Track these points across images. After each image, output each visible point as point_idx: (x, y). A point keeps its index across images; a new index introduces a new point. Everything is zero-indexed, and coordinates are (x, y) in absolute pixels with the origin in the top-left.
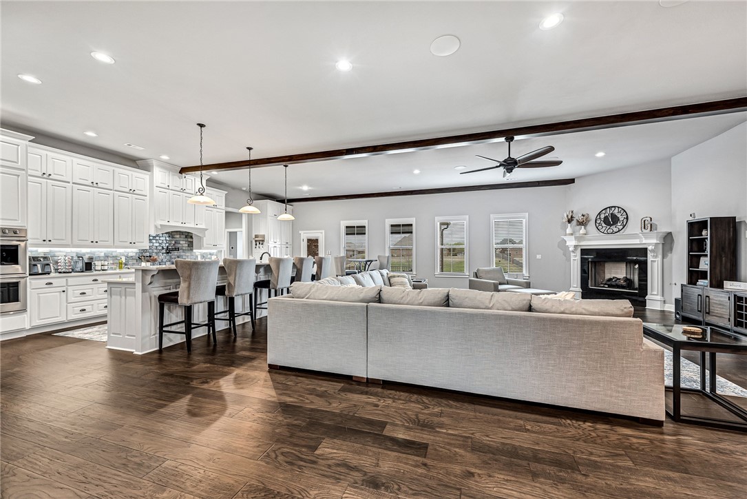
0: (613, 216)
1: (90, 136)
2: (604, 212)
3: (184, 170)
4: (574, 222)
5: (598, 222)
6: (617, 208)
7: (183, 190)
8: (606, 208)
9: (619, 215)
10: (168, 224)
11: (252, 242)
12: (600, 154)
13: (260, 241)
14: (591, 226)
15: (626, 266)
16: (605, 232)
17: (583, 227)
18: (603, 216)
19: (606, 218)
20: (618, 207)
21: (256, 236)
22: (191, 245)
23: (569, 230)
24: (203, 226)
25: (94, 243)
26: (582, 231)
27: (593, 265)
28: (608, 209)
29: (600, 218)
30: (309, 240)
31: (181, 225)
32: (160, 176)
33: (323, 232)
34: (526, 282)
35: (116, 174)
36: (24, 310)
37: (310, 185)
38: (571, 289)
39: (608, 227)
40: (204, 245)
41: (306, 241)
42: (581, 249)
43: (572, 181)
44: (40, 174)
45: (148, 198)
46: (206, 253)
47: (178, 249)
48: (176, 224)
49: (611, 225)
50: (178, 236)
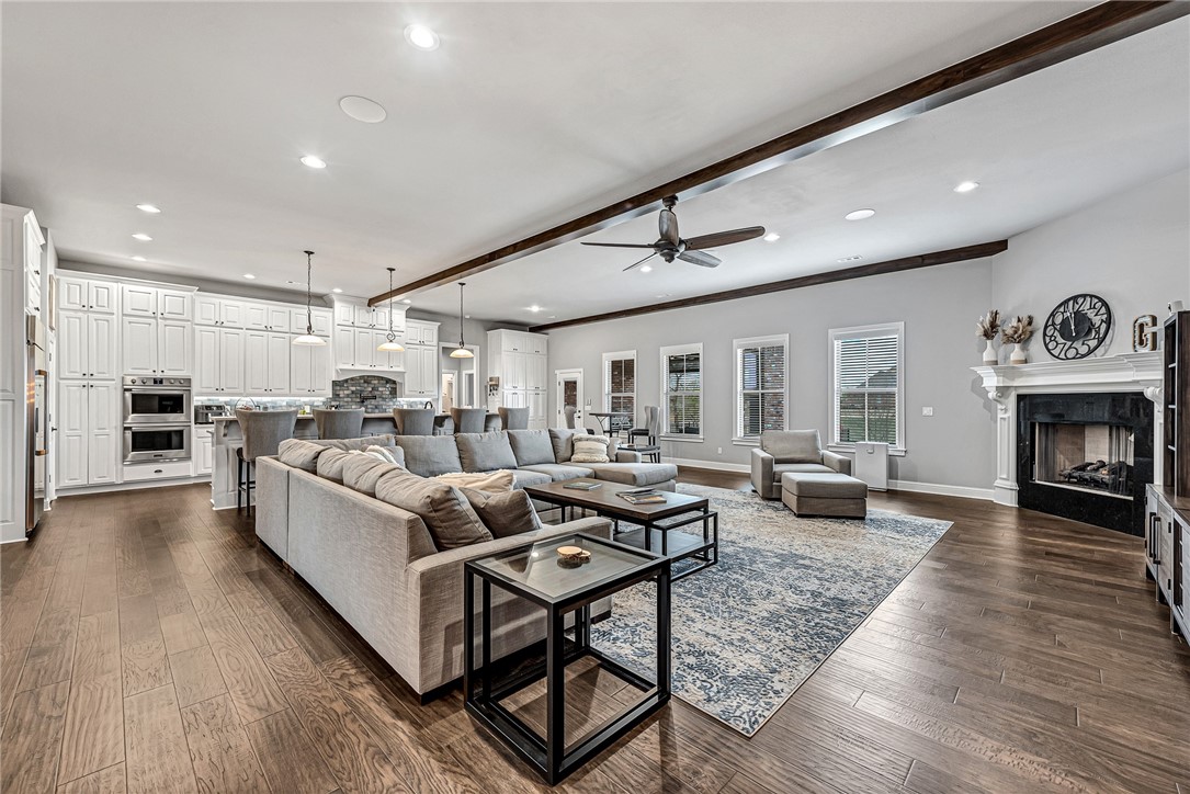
0: (1080, 317)
1: (249, 277)
2: (1062, 309)
3: (372, 302)
4: (999, 337)
5: (1049, 333)
6: (1088, 299)
7: (372, 327)
8: (1067, 302)
9: (1091, 314)
10: (352, 368)
11: (486, 387)
12: (966, 187)
13: (494, 386)
14: (1037, 344)
15: (1110, 435)
16: (1062, 356)
17: (1017, 346)
18: (1059, 319)
19: (1065, 322)
20: (1091, 296)
21: (491, 379)
22: (394, 393)
23: (988, 355)
24: (401, 369)
25: (268, 392)
26: (1016, 352)
27: (1043, 430)
28: (1071, 302)
29: (1053, 324)
30: (567, 383)
31: (367, 368)
32: (341, 311)
33: (581, 370)
34: (840, 461)
35: (293, 314)
36: (188, 458)
37: (541, 304)
38: (998, 482)
39: (1069, 343)
40: (407, 392)
41: (563, 384)
42: (1019, 396)
43: (1000, 246)
44: (213, 323)
45: (331, 338)
46: (415, 402)
47: (375, 398)
48: (363, 367)
49: (1074, 340)
50: (376, 382)
